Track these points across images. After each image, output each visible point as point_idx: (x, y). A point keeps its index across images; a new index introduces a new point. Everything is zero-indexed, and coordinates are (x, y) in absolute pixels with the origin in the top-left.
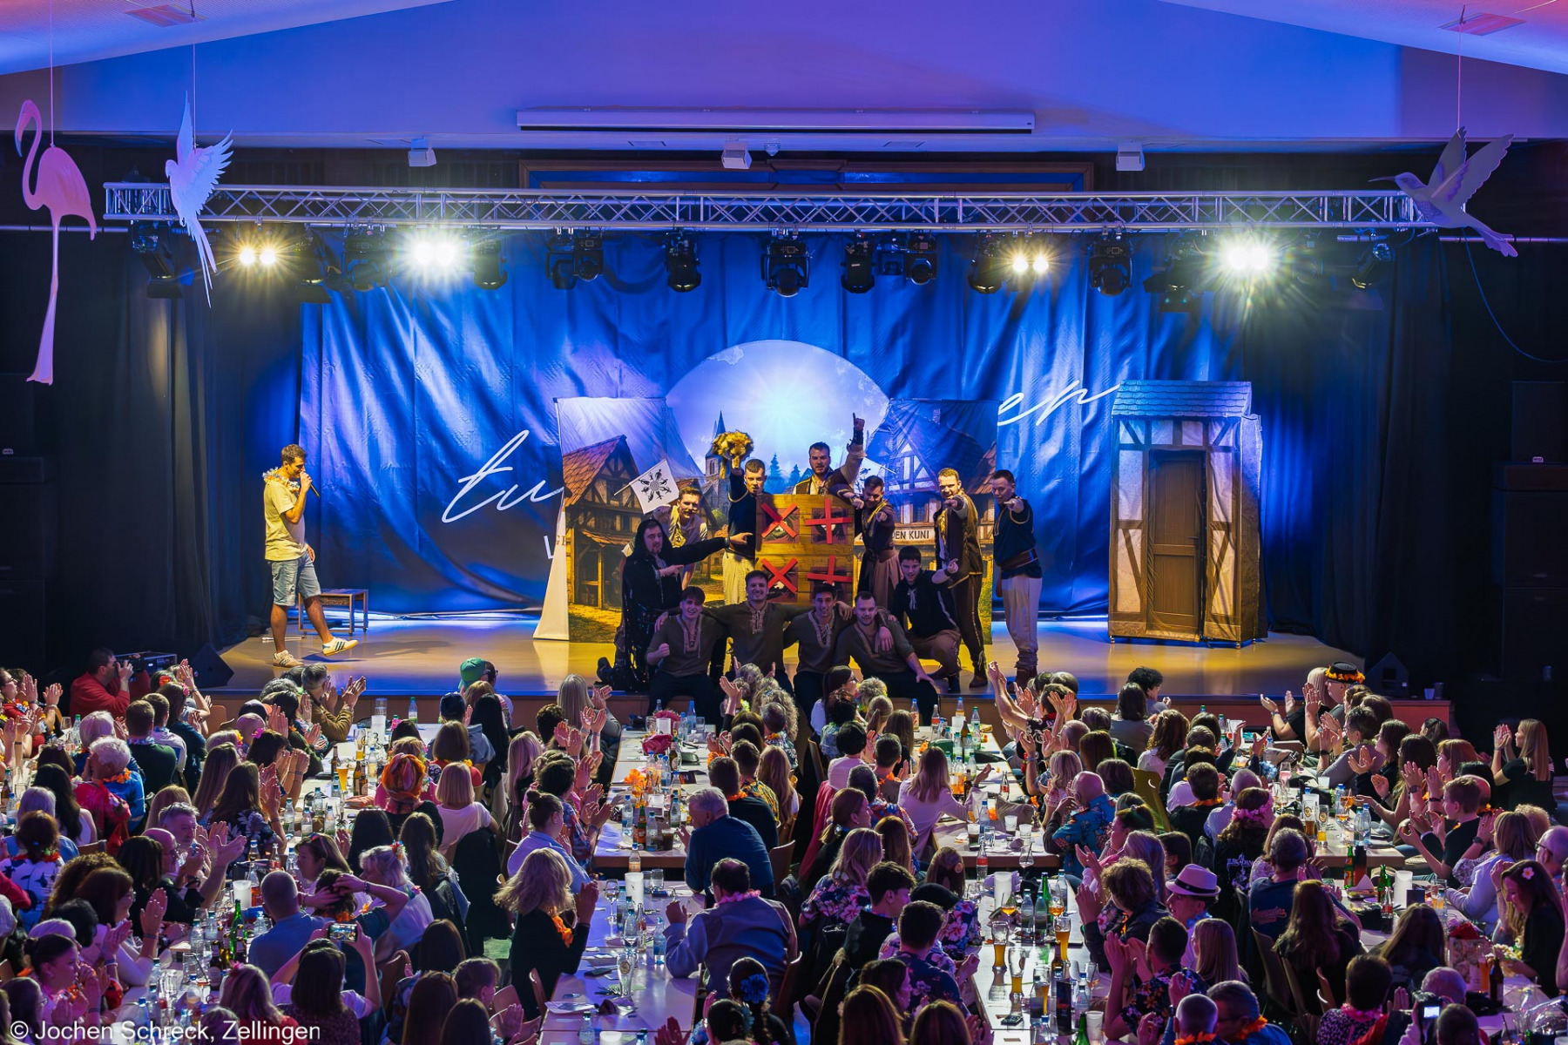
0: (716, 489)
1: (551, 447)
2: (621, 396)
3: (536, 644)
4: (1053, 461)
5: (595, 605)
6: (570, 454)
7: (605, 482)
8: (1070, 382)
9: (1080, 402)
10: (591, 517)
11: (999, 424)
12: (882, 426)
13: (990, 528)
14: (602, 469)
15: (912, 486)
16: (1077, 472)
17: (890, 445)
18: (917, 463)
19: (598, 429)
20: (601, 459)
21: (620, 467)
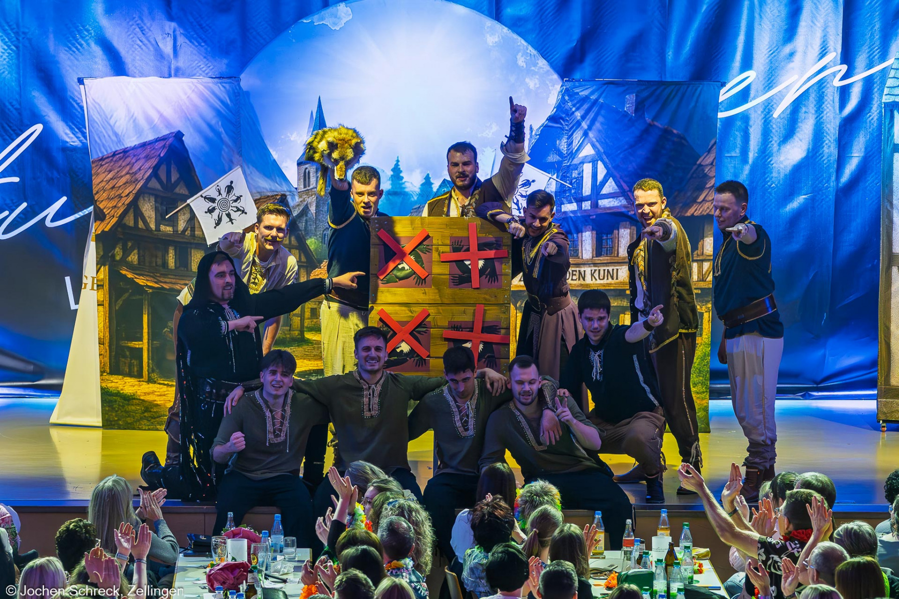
0: (313, 209)
1: (74, 149)
2: (176, 76)
3: (54, 433)
4: (798, 169)
5: (139, 375)
6: (102, 159)
7: (152, 199)
8: (823, 54)
9: (837, 83)
10: (132, 249)
11: (721, 115)
12: (551, 119)
13: (706, 266)
14: (148, 180)
15: (595, 205)
16: (832, 184)
17: (563, 145)
18: (602, 171)
19: (142, 122)
20: (148, 165)
21: (175, 177)
